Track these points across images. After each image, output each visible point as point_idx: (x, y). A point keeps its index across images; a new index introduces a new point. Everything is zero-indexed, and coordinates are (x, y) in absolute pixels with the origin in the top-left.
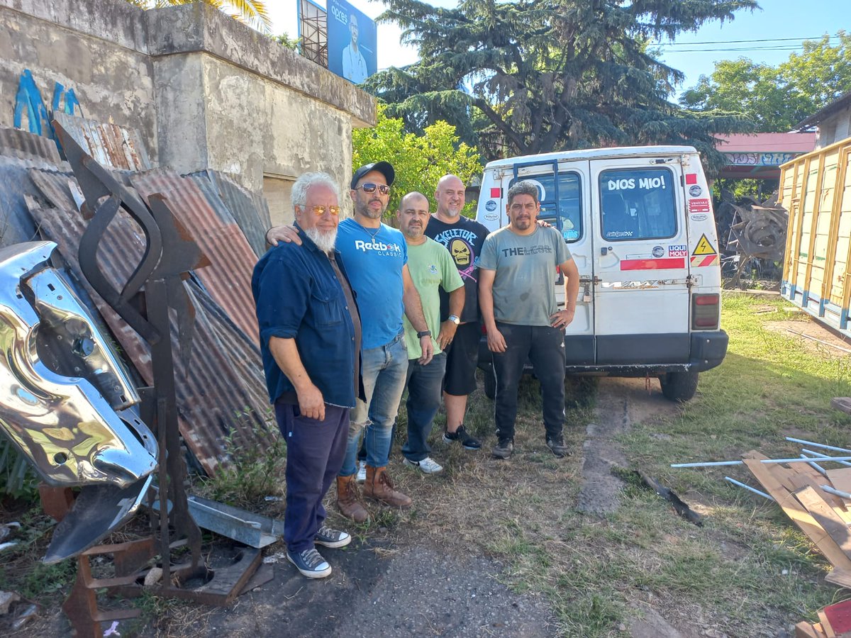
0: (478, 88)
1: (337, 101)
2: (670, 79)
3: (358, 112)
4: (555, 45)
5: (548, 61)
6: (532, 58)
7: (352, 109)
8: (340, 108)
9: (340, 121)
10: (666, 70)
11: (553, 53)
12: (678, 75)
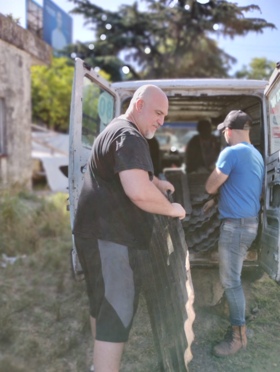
0: (127, 58)
1: (17, 42)
2: (230, 62)
3: (36, 53)
4: (170, 37)
5: (166, 46)
6: (158, 44)
7: (31, 50)
8: (21, 47)
9: (20, 57)
10: (228, 57)
11: (169, 42)
12: (234, 60)
